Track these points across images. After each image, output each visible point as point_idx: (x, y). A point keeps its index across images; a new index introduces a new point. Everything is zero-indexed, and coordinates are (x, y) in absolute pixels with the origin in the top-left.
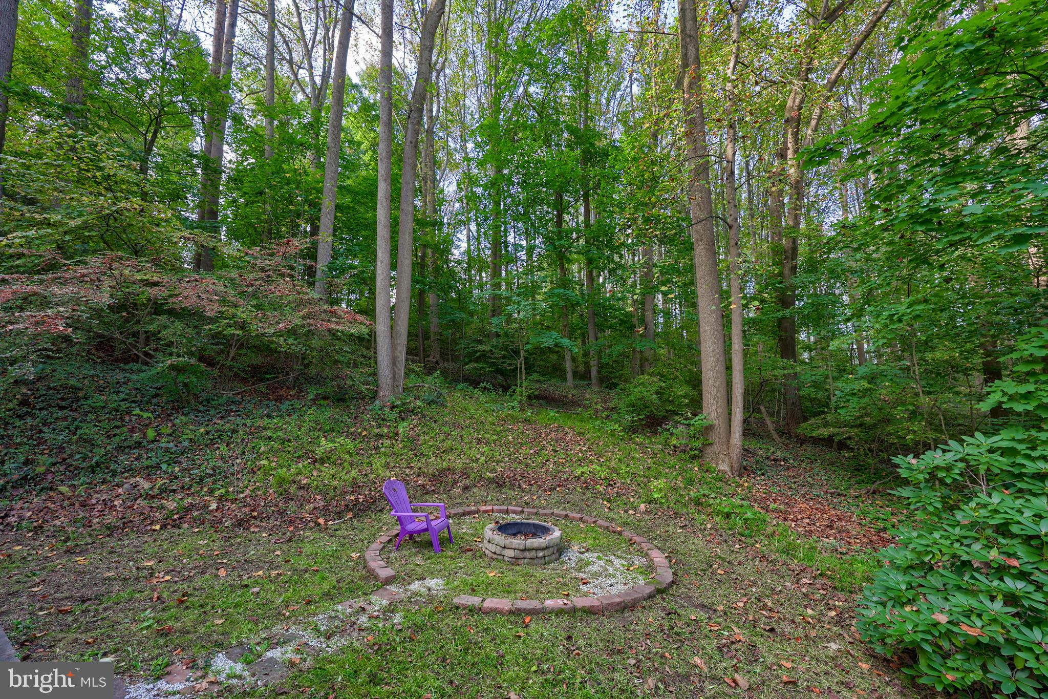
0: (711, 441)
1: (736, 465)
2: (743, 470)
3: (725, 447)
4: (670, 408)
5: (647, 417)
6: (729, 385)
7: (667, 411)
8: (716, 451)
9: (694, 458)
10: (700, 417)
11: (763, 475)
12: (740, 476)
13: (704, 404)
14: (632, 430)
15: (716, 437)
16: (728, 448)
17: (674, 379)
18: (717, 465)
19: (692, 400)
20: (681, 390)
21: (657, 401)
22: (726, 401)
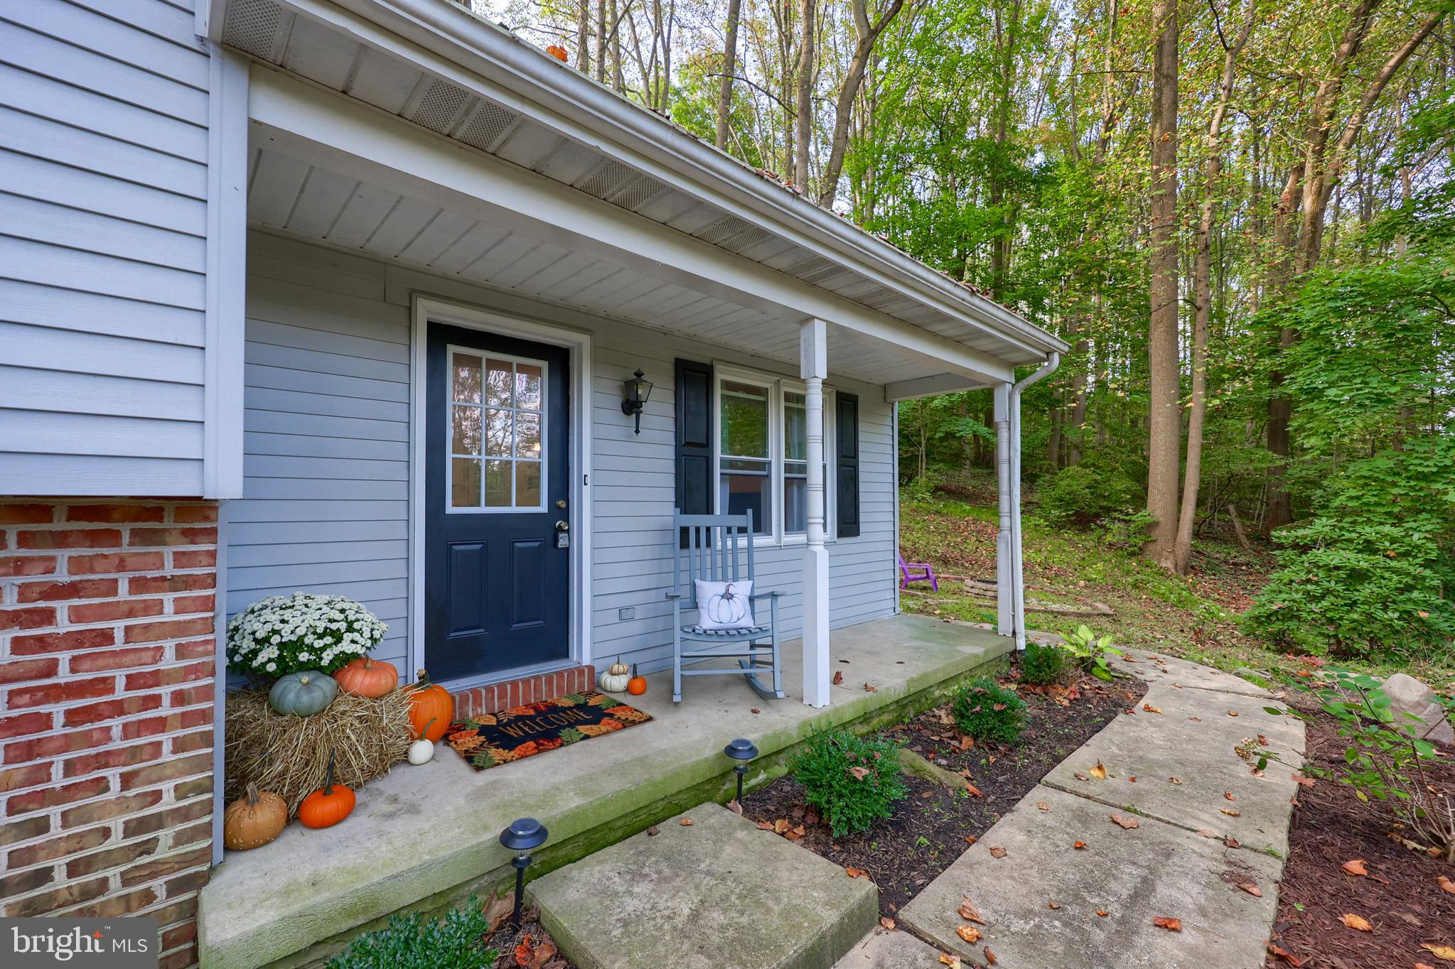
0: (1154, 538)
1: (1181, 563)
2: (1189, 569)
3: (1170, 545)
4: (1105, 503)
5: (1076, 512)
6: (1181, 478)
7: (1101, 508)
8: (1159, 548)
9: (1133, 554)
10: (1144, 512)
11: (1214, 575)
12: (1186, 574)
13: (1149, 500)
14: (1058, 526)
15: (1161, 534)
16: (1174, 546)
17: (1112, 471)
18: (1159, 562)
19: (1135, 496)
20: (1121, 484)
21: (1089, 496)
22: (1176, 498)
